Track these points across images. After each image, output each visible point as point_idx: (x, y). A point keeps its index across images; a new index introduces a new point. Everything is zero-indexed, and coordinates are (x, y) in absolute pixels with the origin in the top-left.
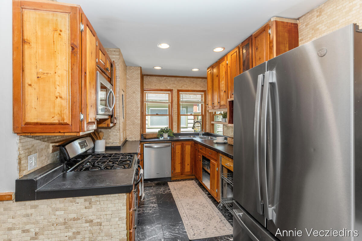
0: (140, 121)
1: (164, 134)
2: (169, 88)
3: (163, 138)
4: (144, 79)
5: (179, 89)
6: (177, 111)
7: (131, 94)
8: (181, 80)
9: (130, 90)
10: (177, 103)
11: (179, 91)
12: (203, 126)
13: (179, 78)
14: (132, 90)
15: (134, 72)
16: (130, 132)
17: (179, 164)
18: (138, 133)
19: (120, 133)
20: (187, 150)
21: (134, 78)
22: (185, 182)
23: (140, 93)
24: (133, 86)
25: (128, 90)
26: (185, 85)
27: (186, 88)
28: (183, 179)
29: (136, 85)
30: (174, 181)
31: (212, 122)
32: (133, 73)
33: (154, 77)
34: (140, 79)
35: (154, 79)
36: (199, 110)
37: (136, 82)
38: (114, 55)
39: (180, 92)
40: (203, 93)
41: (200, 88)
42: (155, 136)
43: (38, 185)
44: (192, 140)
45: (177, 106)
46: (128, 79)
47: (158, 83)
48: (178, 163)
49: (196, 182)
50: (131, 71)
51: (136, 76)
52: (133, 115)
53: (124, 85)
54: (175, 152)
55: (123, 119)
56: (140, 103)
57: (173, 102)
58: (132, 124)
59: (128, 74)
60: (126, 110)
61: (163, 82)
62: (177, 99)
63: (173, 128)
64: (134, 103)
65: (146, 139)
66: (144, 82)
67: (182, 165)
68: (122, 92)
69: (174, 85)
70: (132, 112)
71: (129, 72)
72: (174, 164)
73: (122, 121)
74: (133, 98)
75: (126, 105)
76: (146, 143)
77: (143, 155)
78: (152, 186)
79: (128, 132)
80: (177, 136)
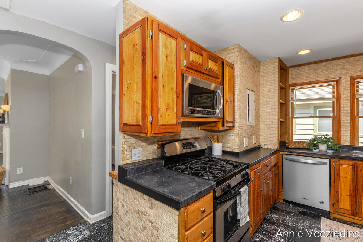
0: (277, 125)
1: (320, 145)
2: (333, 77)
3: (317, 150)
4: (290, 72)
5: (354, 75)
6: (350, 111)
7: (266, 93)
8: (358, 60)
11: (353, 78)
13: (354, 58)
14: (267, 88)
15: (269, 66)
16: (265, 138)
17: (348, 195)
18: (275, 140)
19: (238, 137)
21: (270, 73)
23: (277, 90)
24: (269, 84)
25: (263, 89)
28: (356, 224)
29: (272, 82)
30: (334, 219)
32: (269, 68)
33: (306, 66)
34: (277, 74)
35: (306, 69)
37: (273, 77)
38: (233, 53)
39: (357, 80)
42: (305, 146)
43: (127, 174)
45: (349, 103)
46: (262, 76)
47: (313, 74)
50: (266, 65)
51: (273, 70)
52: (268, 118)
53: (254, 84)
54: (338, 175)
55: (248, 122)
56: (277, 103)
57: (342, 97)
58: (267, 128)
59: (263, 70)
60: (259, 112)
61: (322, 69)
62: (350, 92)
63: (342, 138)
64: (270, 104)
65: (288, 148)
66: (290, 75)
67: (354, 199)
68: (248, 92)
69: (343, 70)
70: (267, 114)
71: (264, 68)
72: (336, 193)
73: (247, 125)
74: (268, 97)
75: (259, 107)
76: (286, 153)
77: (281, 168)
78: (292, 213)
79: (262, 138)
80: (348, 151)
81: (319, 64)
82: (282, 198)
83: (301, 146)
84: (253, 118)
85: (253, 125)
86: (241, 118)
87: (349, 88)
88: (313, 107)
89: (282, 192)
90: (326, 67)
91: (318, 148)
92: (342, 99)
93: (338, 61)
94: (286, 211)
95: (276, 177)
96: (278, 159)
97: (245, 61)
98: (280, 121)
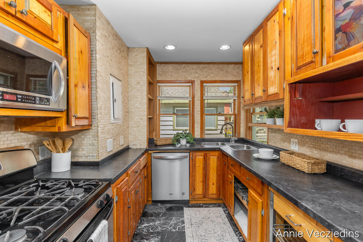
0: (146, 122)
1: (181, 139)
2: (189, 78)
3: (179, 145)
4: (157, 68)
5: (203, 80)
6: (200, 110)
7: (134, 85)
8: (205, 68)
9: (132, 80)
10: (200, 99)
11: (202, 82)
12: (236, 129)
13: (202, 65)
14: (135, 80)
15: (138, 55)
16: (134, 137)
17: (201, 182)
18: (144, 139)
19: (98, 140)
20: (211, 163)
21: (139, 63)
22: (208, 209)
23: (146, 83)
24: (137, 75)
25: (131, 80)
26: (210, 74)
27: (212, 79)
28: (206, 204)
29: (141, 73)
30: (192, 206)
31: (250, 125)
32: (137, 57)
33: (170, 65)
34: (146, 65)
35: (170, 67)
36: (231, 111)
37: (141, 68)
38: (88, 15)
39: (204, 84)
40: (236, 84)
41: (232, 77)
42: (170, 142)
44: (220, 150)
45: (200, 103)
46: (130, 65)
47: (176, 73)
48: (199, 182)
49: (224, 211)
50: (134, 53)
51: (141, 60)
52: (137, 114)
53: (120, 71)
54: (195, 166)
55: (113, 119)
56: (146, 98)
57: (195, 97)
58: (136, 126)
59: (131, 58)
60: (127, 107)
61: (182, 70)
62: (200, 93)
63: (195, 132)
64: (139, 98)
65: (156, 145)
66: (157, 72)
67: (205, 184)
68: (112, 79)
69: (196, 74)
70: (136, 109)
71: (132, 56)
72: (193, 182)
73: (112, 122)
74: (137, 90)
75: (127, 101)
76: (155, 151)
77: (150, 168)
78: (161, 213)
79: (131, 137)
80: (199, 143)
81: (180, 65)
82: (151, 200)
83: (168, 142)
84: (119, 113)
85: (120, 122)
86: (103, 113)
87: (200, 90)
88: (172, 106)
89: (151, 193)
90: (185, 69)
91: (180, 143)
92: (195, 99)
93: (193, 66)
94: (155, 213)
95: (146, 179)
96: (147, 159)
97: (107, 36)
98: (149, 118)
